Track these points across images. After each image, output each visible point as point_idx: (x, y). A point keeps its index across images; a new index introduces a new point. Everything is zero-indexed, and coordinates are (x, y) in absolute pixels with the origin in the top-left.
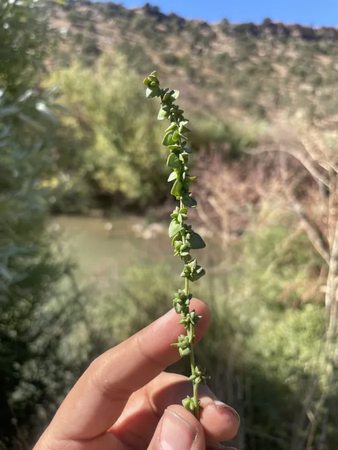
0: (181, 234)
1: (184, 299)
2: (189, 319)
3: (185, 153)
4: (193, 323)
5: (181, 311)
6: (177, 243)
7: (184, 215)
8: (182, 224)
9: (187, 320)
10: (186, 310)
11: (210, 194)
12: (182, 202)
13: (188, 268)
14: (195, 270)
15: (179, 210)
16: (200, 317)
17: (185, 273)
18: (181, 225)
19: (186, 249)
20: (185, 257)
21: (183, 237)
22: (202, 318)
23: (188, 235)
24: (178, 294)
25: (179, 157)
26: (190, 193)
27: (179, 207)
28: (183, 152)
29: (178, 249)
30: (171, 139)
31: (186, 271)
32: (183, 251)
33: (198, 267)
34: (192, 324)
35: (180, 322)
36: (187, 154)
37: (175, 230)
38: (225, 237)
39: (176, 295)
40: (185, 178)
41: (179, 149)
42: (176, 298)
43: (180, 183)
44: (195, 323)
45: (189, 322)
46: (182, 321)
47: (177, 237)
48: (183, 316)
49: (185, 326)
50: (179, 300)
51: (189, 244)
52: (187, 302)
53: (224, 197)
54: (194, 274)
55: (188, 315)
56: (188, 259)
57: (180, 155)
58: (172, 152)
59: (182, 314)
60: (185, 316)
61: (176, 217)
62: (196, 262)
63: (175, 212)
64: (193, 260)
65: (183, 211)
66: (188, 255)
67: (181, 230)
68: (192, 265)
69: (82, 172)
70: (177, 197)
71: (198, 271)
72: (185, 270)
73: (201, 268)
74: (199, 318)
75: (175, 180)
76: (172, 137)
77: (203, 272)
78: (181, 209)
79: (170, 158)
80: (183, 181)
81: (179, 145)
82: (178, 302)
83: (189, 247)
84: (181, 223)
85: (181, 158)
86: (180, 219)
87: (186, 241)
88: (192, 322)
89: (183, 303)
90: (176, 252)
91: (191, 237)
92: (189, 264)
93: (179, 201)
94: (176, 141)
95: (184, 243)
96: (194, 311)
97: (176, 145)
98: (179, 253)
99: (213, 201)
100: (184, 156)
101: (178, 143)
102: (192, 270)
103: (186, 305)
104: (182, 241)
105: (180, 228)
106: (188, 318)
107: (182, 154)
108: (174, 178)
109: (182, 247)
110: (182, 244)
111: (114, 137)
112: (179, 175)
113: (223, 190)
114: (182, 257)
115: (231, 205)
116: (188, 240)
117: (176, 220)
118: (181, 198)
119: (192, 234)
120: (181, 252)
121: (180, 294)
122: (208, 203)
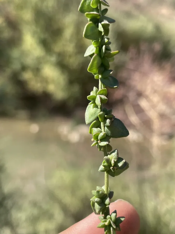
0: (100, 120)
1: (103, 198)
2: (110, 222)
3: (105, 22)
4: (115, 227)
5: (99, 212)
6: (95, 130)
7: (103, 97)
8: (101, 108)
9: (107, 223)
10: (105, 211)
11: (140, 95)
12: (101, 81)
13: (108, 161)
14: (116, 163)
15: (97, 91)
16: (122, 219)
17: (104, 166)
18: (99, 110)
19: (106, 138)
20: (104, 147)
21: (102, 123)
22: (124, 220)
23: (108, 121)
24: (96, 191)
25: (98, 26)
26: (111, 71)
27: (98, 87)
28: (103, 21)
29: (96, 137)
30: (89, 5)
31: (106, 164)
32: (102, 140)
33: (119, 159)
34: (113, 228)
35: (98, 226)
36: (107, 23)
37: (92, 115)
38: (156, 141)
39: (94, 192)
40: (105, 52)
41: (98, 17)
42: (94, 197)
43: (98, 58)
44: (117, 226)
45: (110, 225)
46: (101, 224)
47: (95, 124)
48: (103, 218)
49: (105, 231)
50: (97, 199)
51: (109, 132)
52: (107, 201)
53: (155, 99)
54: (116, 168)
55: (108, 216)
56: (107, 150)
57: (100, 24)
58: (90, 20)
59: (101, 216)
60: (105, 218)
61: (94, 99)
62: (118, 154)
63: (92, 94)
64: (114, 152)
65: (102, 92)
66: (108, 145)
67: (100, 115)
68: (113, 157)
69: (8, 72)
70: (95, 76)
71: (120, 164)
72: (104, 163)
73: (124, 161)
74: (121, 221)
75: (93, 54)
76: (90, 3)
77: (126, 166)
78: (100, 89)
79: (87, 27)
80: (102, 56)
81: (98, 12)
82: (96, 202)
83: (109, 135)
84: (99, 107)
85: (101, 28)
86: (98, 102)
87: (106, 128)
88: (112, 225)
89: (102, 203)
90: (94, 141)
91: (111, 123)
92: (109, 156)
93: (97, 81)
94: (94, 7)
95: (103, 131)
96: (115, 212)
97: (95, 13)
98: (97, 143)
99: (143, 103)
100: (104, 26)
101: (97, 10)
102: (113, 162)
103: (106, 205)
104: (101, 128)
105: (99, 112)
106: (108, 221)
107: (102, 23)
108: (91, 53)
109: (101, 135)
110: (101, 132)
111: (42, 36)
112: (98, 49)
113: (155, 91)
114: (101, 147)
115: (162, 107)
116: (108, 127)
117: (94, 102)
118: (100, 76)
119: (113, 119)
120: (99, 142)
121: (98, 192)
122: (138, 106)
